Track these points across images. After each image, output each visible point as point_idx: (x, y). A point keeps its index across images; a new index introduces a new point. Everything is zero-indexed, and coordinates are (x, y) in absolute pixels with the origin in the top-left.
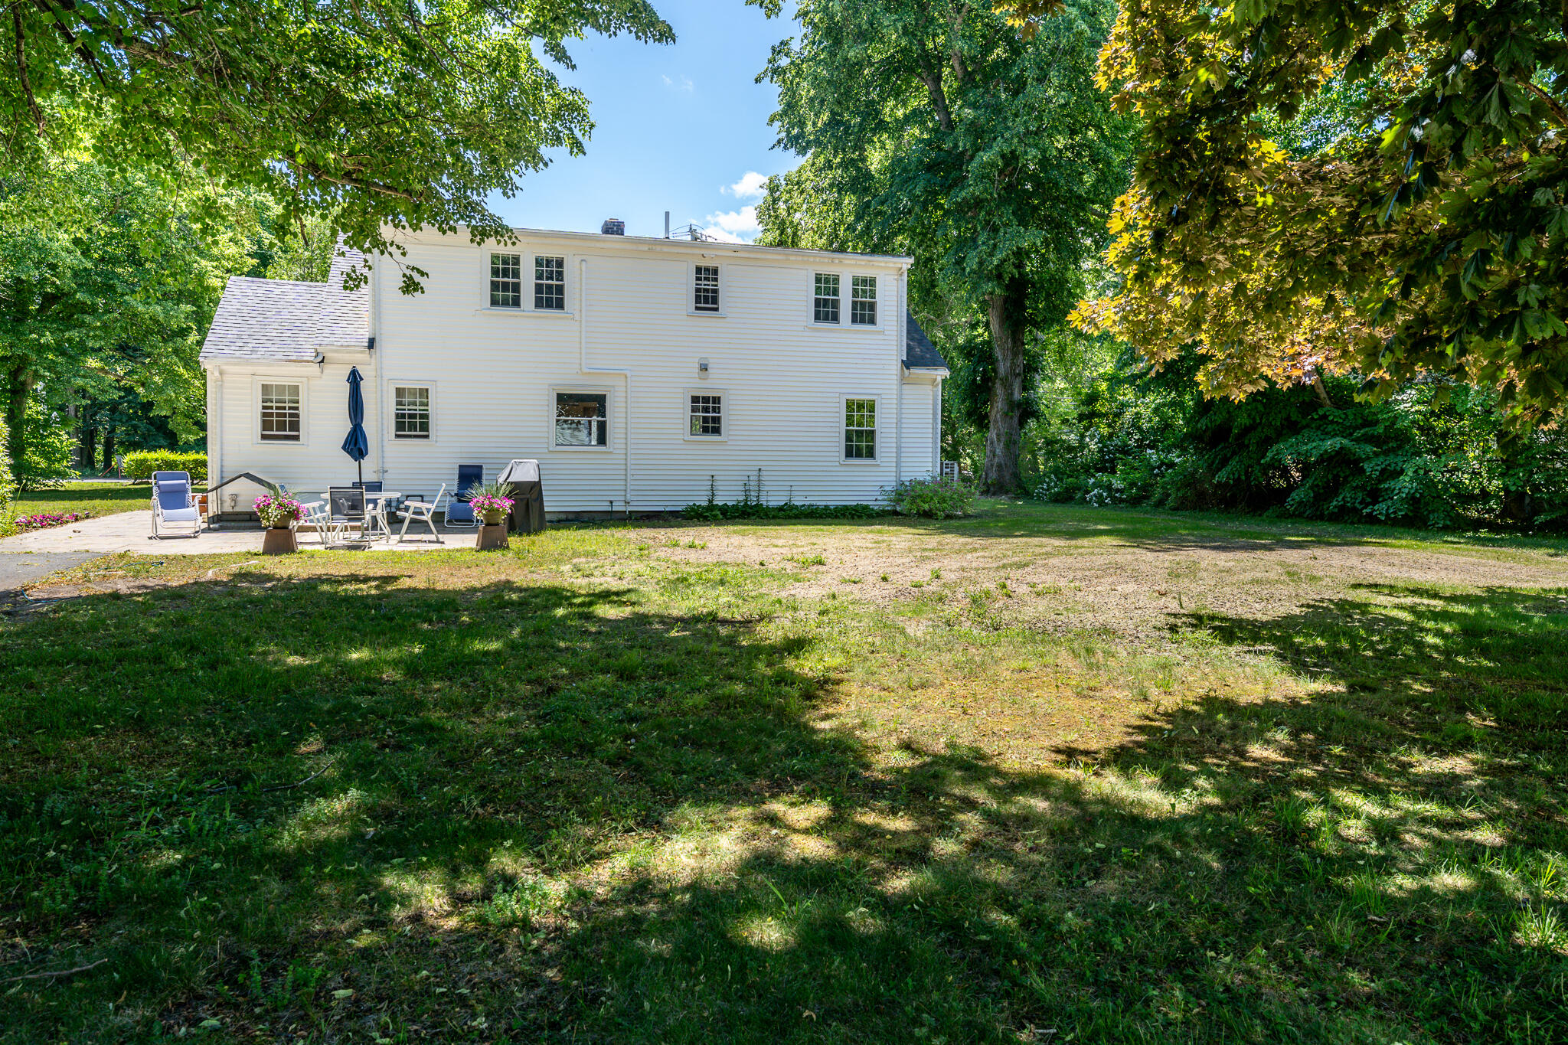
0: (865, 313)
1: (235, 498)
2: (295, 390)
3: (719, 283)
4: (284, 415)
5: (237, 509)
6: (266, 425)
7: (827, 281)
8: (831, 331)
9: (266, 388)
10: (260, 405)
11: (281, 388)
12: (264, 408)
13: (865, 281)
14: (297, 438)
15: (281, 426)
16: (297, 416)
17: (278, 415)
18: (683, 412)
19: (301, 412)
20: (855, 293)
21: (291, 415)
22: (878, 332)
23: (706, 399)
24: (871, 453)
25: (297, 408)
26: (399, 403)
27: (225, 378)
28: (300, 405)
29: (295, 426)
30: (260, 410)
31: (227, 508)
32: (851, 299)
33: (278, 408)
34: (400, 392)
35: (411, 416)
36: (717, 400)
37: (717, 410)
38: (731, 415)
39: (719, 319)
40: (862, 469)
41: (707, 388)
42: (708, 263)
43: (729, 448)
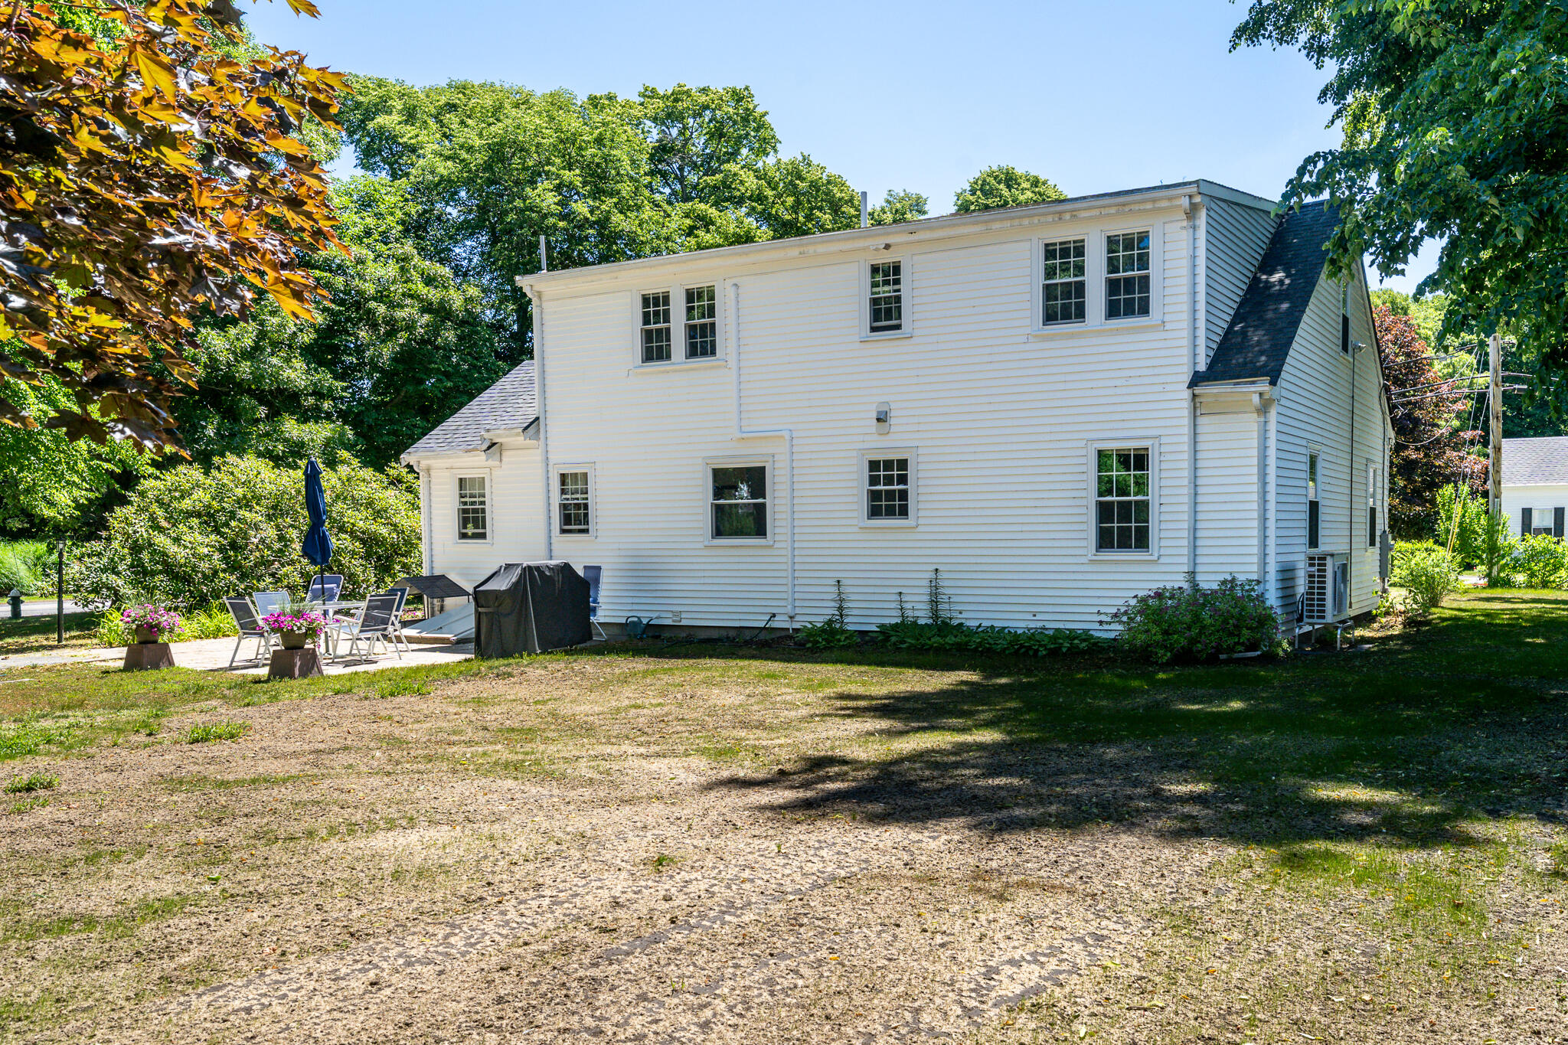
2: (483, 482)
3: (904, 286)
4: (477, 511)
6: (465, 522)
7: (1065, 253)
8: (1072, 336)
9: (462, 482)
10: (458, 500)
11: (472, 481)
12: (462, 503)
13: (1129, 243)
14: (484, 536)
15: (475, 523)
16: (485, 511)
17: (473, 511)
18: (856, 489)
19: (487, 507)
20: (1112, 266)
21: (481, 511)
22: (1153, 328)
23: (888, 465)
24: (1142, 541)
25: (484, 503)
26: (563, 491)
27: (432, 473)
28: (487, 499)
29: (484, 522)
30: (457, 507)
32: (1104, 275)
34: (566, 478)
35: (573, 507)
36: (903, 464)
37: (903, 479)
38: (920, 488)
39: (906, 342)
40: (1126, 568)
41: (887, 447)
42: (886, 258)
43: (919, 537)
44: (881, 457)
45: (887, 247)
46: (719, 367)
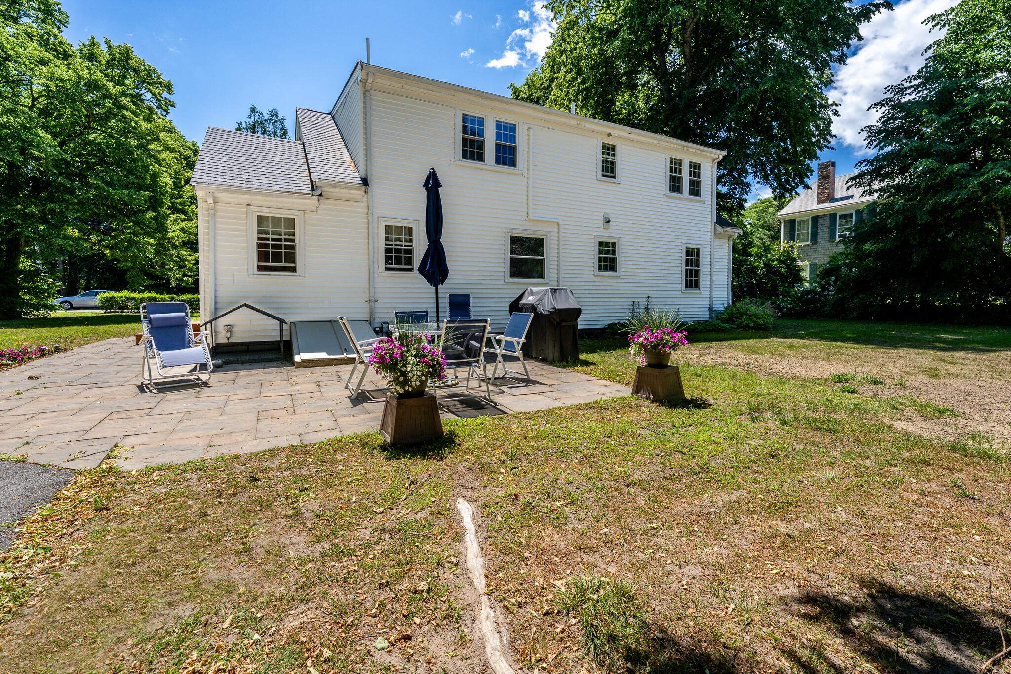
0: (695, 189)
1: (229, 328)
2: (291, 223)
3: (617, 158)
4: (280, 247)
5: (232, 340)
6: (262, 256)
7: (676, 163)
8: (678, 199)
9: (261, 220)
10: (255, 236)
11: (277, 221)
12: (259, 239)
13: (695, 166)
14: (293, 269)
15: (277, 257)
16: (293, 248)
17: (274, 246)
18: (591, 255)
19: (297, 244)
21: (286, 247)
22: (701, 202)
23: (607, 245)
24: (697, 285)
25: (293, 241)
26: (387, 239)
27: (219, 207)
28: (297, 238)
29: (291, 258)
30: (255, 241)
31: (222, 339)
32: (688, 177)
33: (273, 240)
34: (388, 229)
35: (398, 251)
36: (614, 245)
37: (614, 253)
38: (622, 257)
39: (616, 185)
40: (690, 296)
41: (608, 236)
42: (610, 141)
43: (620, 281)
44: (604, 240)
45: (609, 135)
46: (516, 174)
